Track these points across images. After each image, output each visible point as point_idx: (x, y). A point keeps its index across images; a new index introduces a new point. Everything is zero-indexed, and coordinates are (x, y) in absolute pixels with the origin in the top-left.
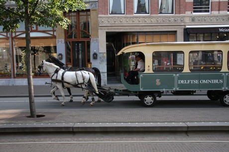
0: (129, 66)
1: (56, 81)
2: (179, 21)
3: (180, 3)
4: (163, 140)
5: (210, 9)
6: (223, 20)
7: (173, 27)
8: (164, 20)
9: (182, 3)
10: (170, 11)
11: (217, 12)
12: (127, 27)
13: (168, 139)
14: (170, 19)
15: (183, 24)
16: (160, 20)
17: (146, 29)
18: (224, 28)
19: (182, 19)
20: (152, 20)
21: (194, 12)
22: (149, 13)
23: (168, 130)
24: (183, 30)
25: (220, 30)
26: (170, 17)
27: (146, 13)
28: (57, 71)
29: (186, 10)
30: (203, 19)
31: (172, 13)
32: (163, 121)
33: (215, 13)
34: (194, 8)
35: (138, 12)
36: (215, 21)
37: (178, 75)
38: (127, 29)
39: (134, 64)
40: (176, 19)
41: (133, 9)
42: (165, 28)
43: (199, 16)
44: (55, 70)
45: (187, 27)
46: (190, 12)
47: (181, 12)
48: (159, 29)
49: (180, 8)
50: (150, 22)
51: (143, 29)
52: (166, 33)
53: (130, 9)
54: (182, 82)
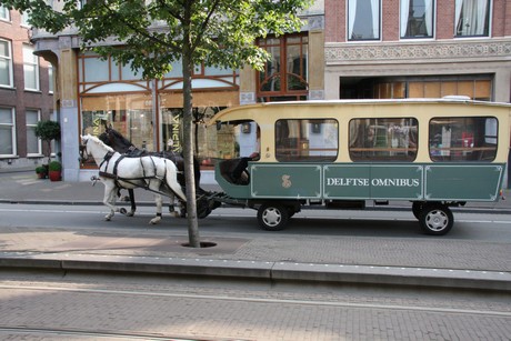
2: (502, 52)
3: (505, 12)
7: (487, 65)
8: (466, 49)
10: (481, 30)
12: (384, 67)
14: (480, 49)
15: (509, 59)
16: (456, 50)
17: (426, 69)
19: (508, 47)
20: (439, 50)
22: (432, 37)
26: (479, 44)
27: (426, 36)
28: (108, 158)
31: (486, 34)
32: (462, 266)
35: (409, 35)
37: (326, 167)
38: (384, 71)
40: (494, 48)
41: (397, 29)
44: (106, 153)
47: (507, 32)
48: (453, 69)
49: (504, 23)
50: (448, 55)
51: (419, 70)
52: (470, 78)
53: (391, 30)
54: (335, 181)
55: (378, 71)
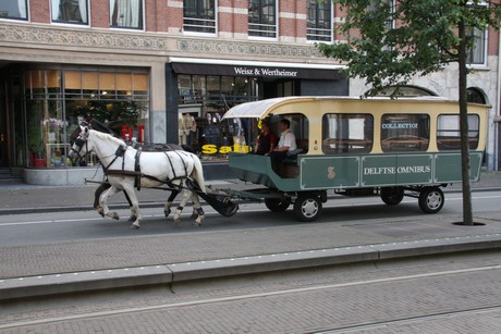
0: (42, 143)
1: (123, 174)
2: (156, 47)
3: (156, 7)
4: (119, 308)
5: (216, 27)
6: (242, 51)
7: (144, 58)
8: (122, 41)
9: (159, 9)
10: (135, 23)
11: (230, 34)
12: (35, 52)
13: (131, 303)
14: (135, 41)
15: (163, 53)
16: (114, 41)
17: (83, 58)
18: (243, 67)
19: (161, 43)
20: (95, 39)
21: (186, 29)
22: (87, 24)
23: (131, 284)
24: (163, 67)
25: (238, 71)
26: (134, 36)
27: (81, 22)
28: (121, 152)
29: (168, 25)
30: (203, 46)
31: (140, 27)
33: (226, 35)
34: (185, 22)
35: (62, 18)
36: (227, 52)
37: (363, 158)
38: (35, 56)
39: (54, 139)
40: (149, 42)
41: (48, 10)
42: (125, 60)
43: (196, 40)
44: (116, 148)
45: (173, 59)
46: (178, 29)
47: (159, 28)
48: (111, 60)
49: (156, 18)
50: (91, 44)
51: (75, 58)
52: (127, 71)
53: (41, 10)
54: (370, 171)
55: (27, 55)
